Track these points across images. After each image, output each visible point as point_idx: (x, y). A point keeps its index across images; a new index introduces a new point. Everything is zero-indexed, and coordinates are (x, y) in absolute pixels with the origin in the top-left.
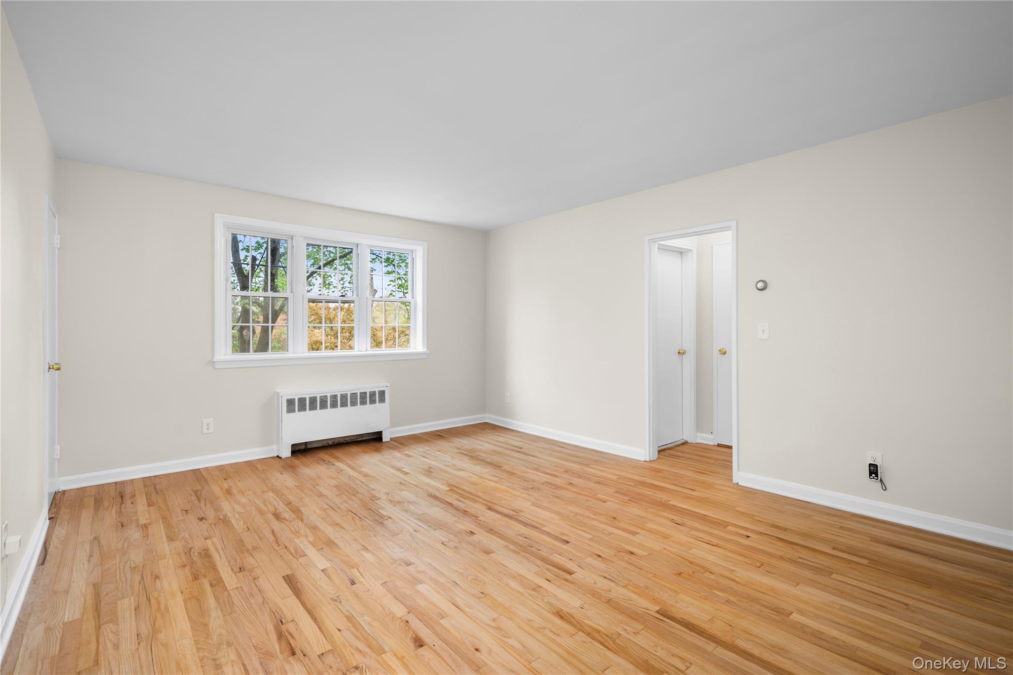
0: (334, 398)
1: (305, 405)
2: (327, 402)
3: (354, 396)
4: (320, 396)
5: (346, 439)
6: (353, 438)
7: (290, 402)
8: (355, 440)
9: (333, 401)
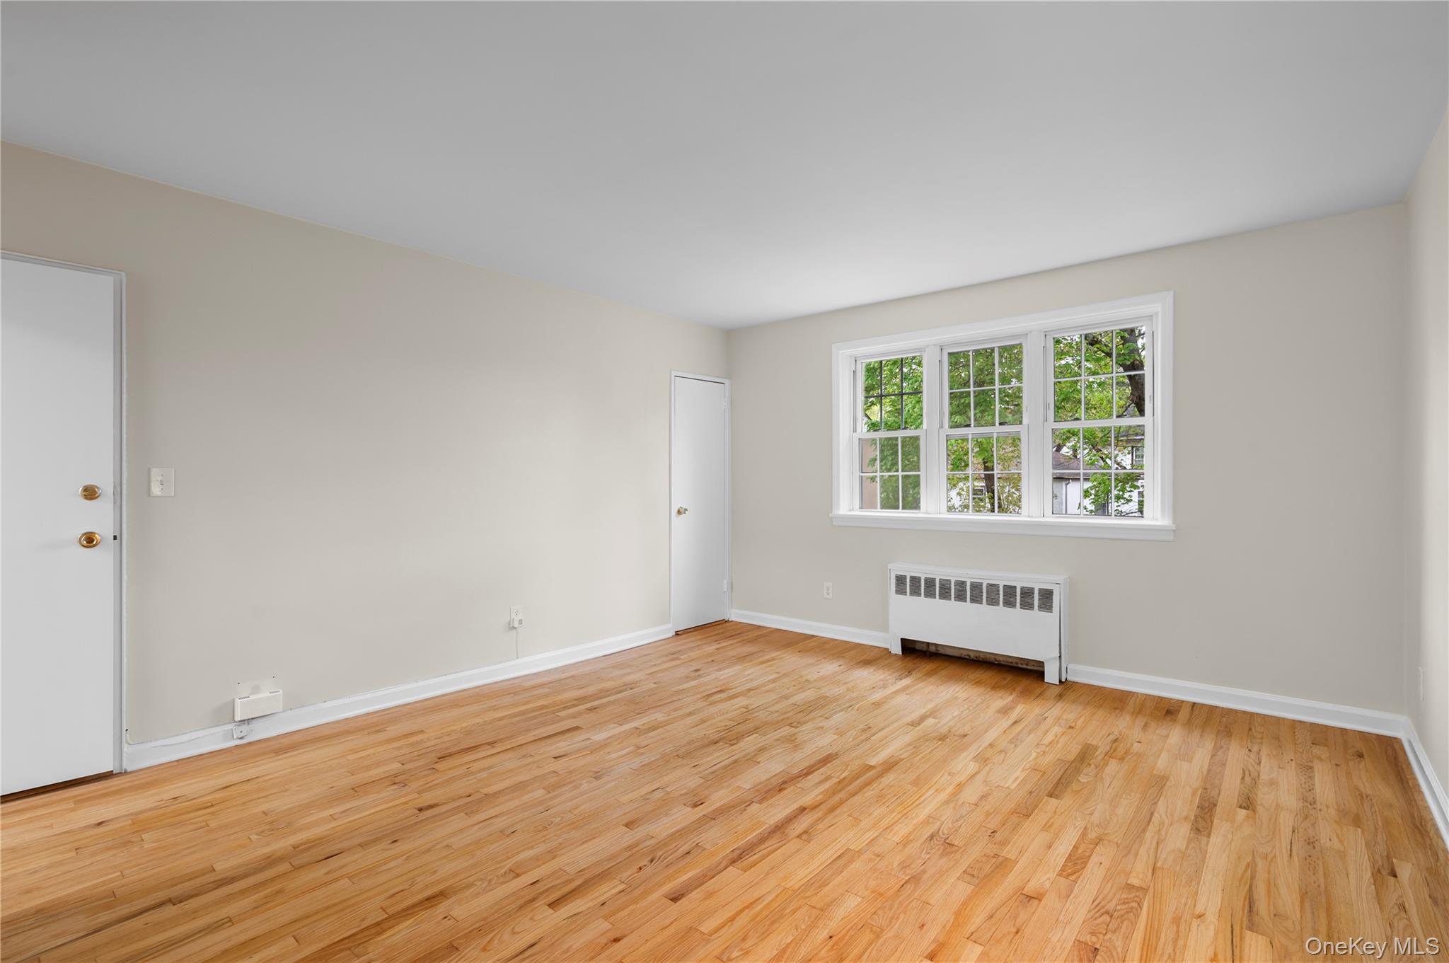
0: (960, 586)
1: (919, 588)
2: (950, 589)
3: (994, 589)
4: (940, 579)
5: (998, 658)
6: (1010, 660)
7: (900, 580)
8: (1015, 665)
9: (959, 590)
